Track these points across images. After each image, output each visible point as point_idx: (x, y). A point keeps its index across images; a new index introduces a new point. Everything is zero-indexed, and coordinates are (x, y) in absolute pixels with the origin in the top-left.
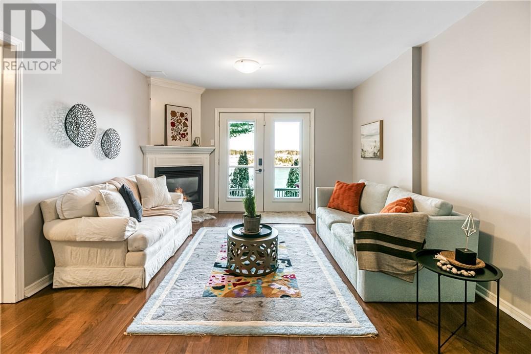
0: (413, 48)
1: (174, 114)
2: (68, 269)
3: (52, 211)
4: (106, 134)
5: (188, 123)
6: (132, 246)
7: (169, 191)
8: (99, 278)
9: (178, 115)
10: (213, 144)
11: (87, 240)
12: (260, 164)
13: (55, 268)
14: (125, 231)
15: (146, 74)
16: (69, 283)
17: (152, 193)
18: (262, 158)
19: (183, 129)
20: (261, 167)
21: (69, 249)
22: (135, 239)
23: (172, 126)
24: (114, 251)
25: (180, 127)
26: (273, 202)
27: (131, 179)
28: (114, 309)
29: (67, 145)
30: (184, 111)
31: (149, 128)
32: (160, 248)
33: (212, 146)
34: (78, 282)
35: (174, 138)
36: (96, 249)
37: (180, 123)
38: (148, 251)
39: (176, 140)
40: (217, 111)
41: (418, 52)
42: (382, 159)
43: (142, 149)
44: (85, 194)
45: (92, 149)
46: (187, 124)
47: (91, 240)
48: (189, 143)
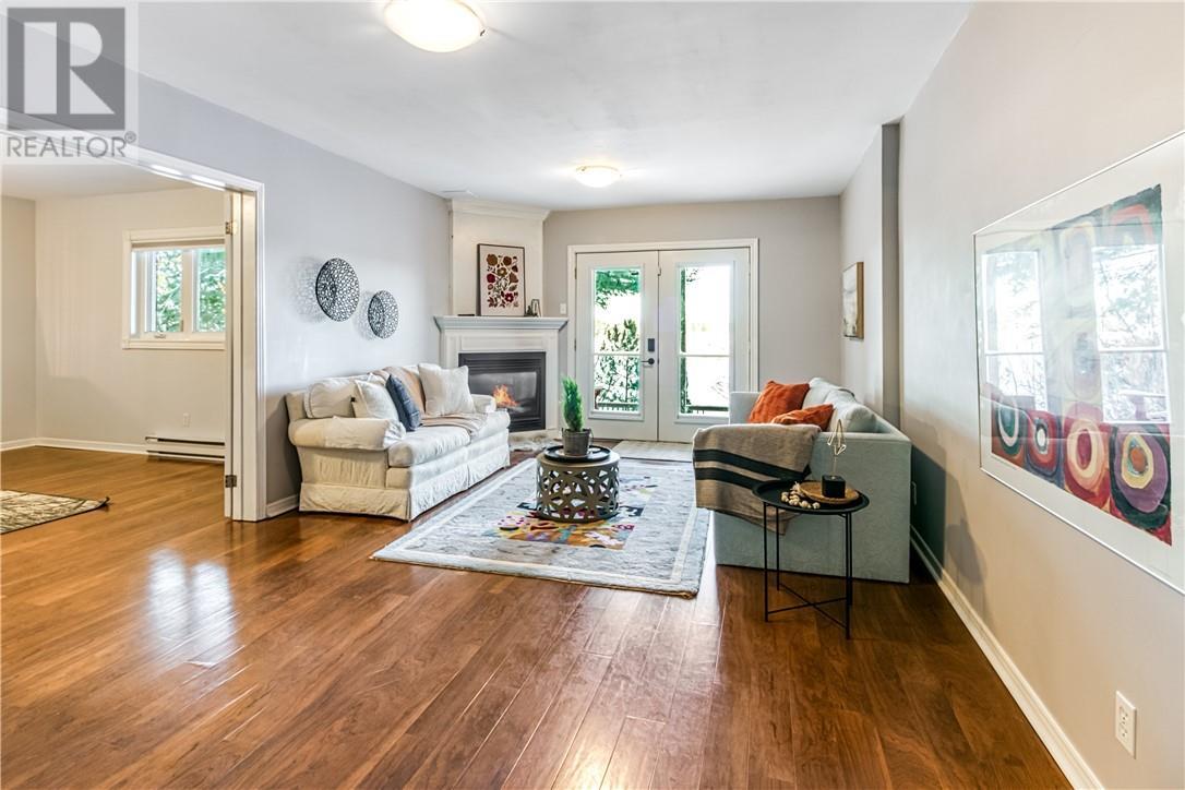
0: (883, 126)
1: (492, 260)
2: (317, 486)
3: (300, 407)
4: (375, 298)
5: (519, 275)
6: (393, 459)
7: (472, 393)
8: (354, 502)
9: (500, 261)
10: (565, 312)
11: (338, 446)
12: (651, 349)
13: (303, 484)
14: (383, 437)
15: (444, 196)
16: (317, 505)
17: (441, 393)
18: (655, 337)
19: (508, 287)
20: (653, 356)
21: (318, 458)
22: (397, 450)
23: (489, 281)
24: (372, 465)
25: (503, 282)
26: (677, 423)
27: (410, 370)
28: (367, 536)
29: (319, 318)
30: (510, 253)
31: (450, 287)
32: (438, 472)
33: (563, 315)
34: (330, 505)
35: (492, 303)
36: (349, 461)
37: (503, 275)
38: (415, 469)
39: (496, 306)
40: (571, 250)
41: (892, 132)
42: (863, 338)
43: (439, 323)
44: (339, 386)
45: (355, 323)
46: (515, 277)
47: (343, 446)
48: (520, 310)
